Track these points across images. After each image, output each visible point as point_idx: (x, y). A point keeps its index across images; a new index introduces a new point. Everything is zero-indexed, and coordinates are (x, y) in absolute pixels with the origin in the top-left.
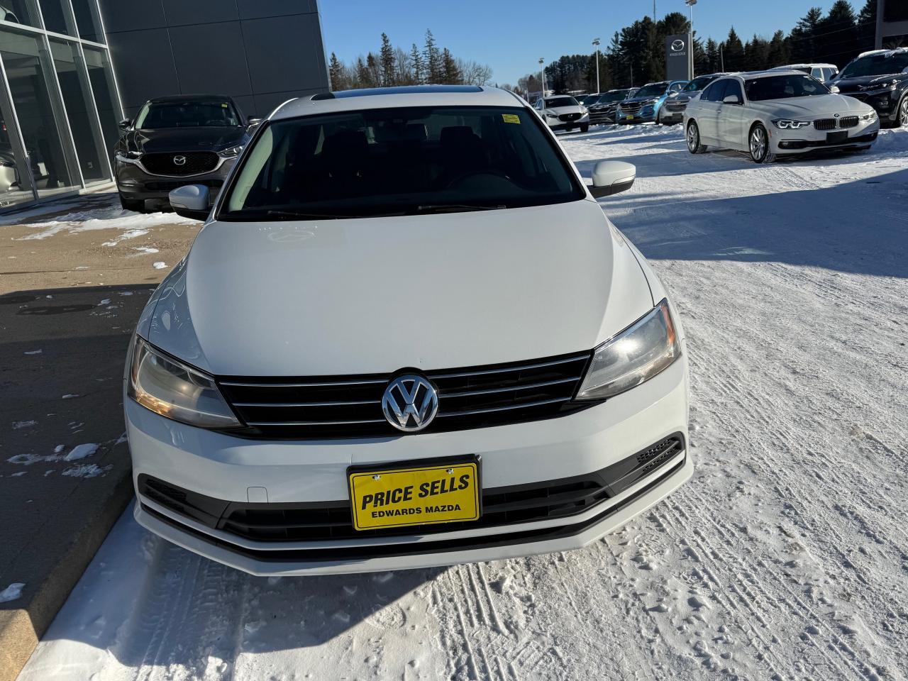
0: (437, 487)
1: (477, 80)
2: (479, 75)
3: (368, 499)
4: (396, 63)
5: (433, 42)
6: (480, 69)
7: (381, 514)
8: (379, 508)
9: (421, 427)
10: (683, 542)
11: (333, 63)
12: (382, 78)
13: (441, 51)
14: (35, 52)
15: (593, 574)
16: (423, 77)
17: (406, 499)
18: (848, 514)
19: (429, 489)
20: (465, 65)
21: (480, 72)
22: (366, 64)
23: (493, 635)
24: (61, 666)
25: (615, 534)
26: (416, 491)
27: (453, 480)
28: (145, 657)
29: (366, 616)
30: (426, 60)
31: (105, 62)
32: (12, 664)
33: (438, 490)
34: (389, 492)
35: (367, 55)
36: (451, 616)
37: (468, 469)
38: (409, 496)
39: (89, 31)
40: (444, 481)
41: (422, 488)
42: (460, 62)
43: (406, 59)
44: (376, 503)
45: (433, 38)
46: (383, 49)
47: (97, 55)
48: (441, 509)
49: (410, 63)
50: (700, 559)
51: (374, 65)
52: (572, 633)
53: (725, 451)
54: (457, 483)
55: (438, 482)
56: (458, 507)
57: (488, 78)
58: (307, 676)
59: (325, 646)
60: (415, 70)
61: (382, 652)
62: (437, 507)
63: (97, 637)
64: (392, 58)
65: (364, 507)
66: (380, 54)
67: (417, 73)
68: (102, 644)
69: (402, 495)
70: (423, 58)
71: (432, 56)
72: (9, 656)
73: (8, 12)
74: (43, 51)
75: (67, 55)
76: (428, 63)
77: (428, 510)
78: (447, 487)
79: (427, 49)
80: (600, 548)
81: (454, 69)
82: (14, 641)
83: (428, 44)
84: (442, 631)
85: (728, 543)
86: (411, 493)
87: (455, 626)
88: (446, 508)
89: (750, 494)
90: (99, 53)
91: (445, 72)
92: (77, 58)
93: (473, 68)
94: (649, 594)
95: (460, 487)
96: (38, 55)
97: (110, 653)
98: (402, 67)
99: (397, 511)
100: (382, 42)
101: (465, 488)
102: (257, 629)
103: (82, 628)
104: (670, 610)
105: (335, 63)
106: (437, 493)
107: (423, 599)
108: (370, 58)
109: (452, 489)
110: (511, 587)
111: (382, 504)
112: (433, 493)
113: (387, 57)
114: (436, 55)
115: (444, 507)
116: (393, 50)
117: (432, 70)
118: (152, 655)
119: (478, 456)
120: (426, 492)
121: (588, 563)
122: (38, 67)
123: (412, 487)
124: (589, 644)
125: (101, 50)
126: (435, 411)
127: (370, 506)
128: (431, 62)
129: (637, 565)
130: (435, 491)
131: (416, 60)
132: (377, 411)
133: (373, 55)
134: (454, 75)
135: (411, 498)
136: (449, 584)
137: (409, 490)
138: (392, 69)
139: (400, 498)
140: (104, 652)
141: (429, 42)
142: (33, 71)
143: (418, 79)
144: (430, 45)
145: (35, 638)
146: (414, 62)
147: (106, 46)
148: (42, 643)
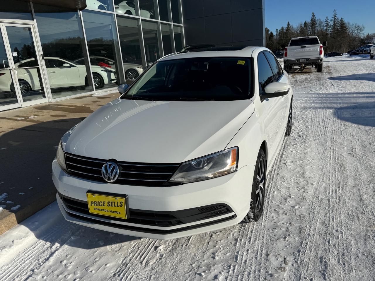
0: (113, 204)
1: (356, 32)
2: (357, 29)
3: (92, 203)
4: (317, 25)
5: (336, 15)
6: (359, 27)
7: (96, 209)
8: (95, 207)
9: (112, 181)
10: (238, 252)
11: (288, 26)
12: (309, 32)
13: (340, 19)
14: (155, 29)
15: (192, 254)
16: (330, 31)
17: (103, 206)
18: (323, 262)
19: (110, 204)
20: (351, 25)
21: (359, 28)
22: (303, 26)
23: (139, 264)
24: (17, 233)
25: (215, 241)
26: (106, 204)
27: (118, 202)
28: (43, 237)
29: (109, 245)
30: (332, 23)
31: (182, 31)
32: (3, 228)
33: (113, 205)
34: (98, 202)
35: (304, 22)
36: (133, 253)
37: (122, 200)
38: (104, 205)
39: (177, 20)
40: (115, 202)
41: (108, 203)
42: (349, 24)
43: (322, 23)
44: (95, 205)
45: (336, 13)
46: (312, 19)
47: (179, 28)
48: (114, 212)
49: (324, 25)
50: (238, 261)
51: (306, 26)
52: (163, 272)
53: (298, 220)
54: (119, 204)
55: (113, 202)
56: (120, 213)
57: (363, 30)
58: (75, 258)
59: (89, 250)
60: (326, 28)
61: (102, 258)
62: (113, 211)
63: (32, 227)
64: (315, 23)
65: (91, 206)
66: (310, 21)
67: (327, 29)
68: (32, 230)
69: (102, 204)
70: (330, 23)
71: (335, 22)
72: (3, 225)
73: (152, 14)
74: (158, 28)
75: (167, 29)
76: (333, 25)
77: (111, 211)
78: (116, 205)
79: (333, 18)
80: (204, 245)
81: (345, 27)
82: (6, 221)
83: (334, 16)
84: (126, 258)
85: (256, 258)
86: (105, 204)
87: (131, 257)
88: (116, 212)
89: (288, 241)
90: (180, 28)
91: (340, 28)
92: (171, 30)
93: (355, 26)
94: (203, 268)
95: (120, 206)
96: (157, 29)
97: (33, 233)
98: (319, 27)
99: (101, 209)
100: (312, 16)
101: (121, 206)
102: (75, 239)
103: (30, 223)
104: (204, 276)
105: (289, 26)
106: (113, 206)
107: (131, 245)
108: (305, 23)
109: (117, 206)
110: (160, 250)
111: (96, 206)
112: (111, 206)
113: (313, 22)
114: (337, 21)
115: (115, 212)
116: (316, 19)
117: (334, 27)
118: (45, 238)
119: (127, 196)
120: (110, 205)
121: (195, 249)
122: (156, 34)
123: (105, 202)
124: (164, 278)
125: (181, 27)
126: (117, 176)
127: (93, 205)
128: (334, 24)
129: (212, 256)
130: (112, 205)
131: (327, 23)
132: (99, 172)
133: (307, 22)
134: (344, 30)
135: (105, 206)
136: (143, 243)
137: (104, 203)
138: (315, 28)
139: (102, 205)
140: (31, 232)
141: (334, 15)
142: (154, 35)
143: (327, 32)
144: (335, 16)
145: (16, 222)
146: (326, 24)
147: (182, 25)
148: (18, 225)
